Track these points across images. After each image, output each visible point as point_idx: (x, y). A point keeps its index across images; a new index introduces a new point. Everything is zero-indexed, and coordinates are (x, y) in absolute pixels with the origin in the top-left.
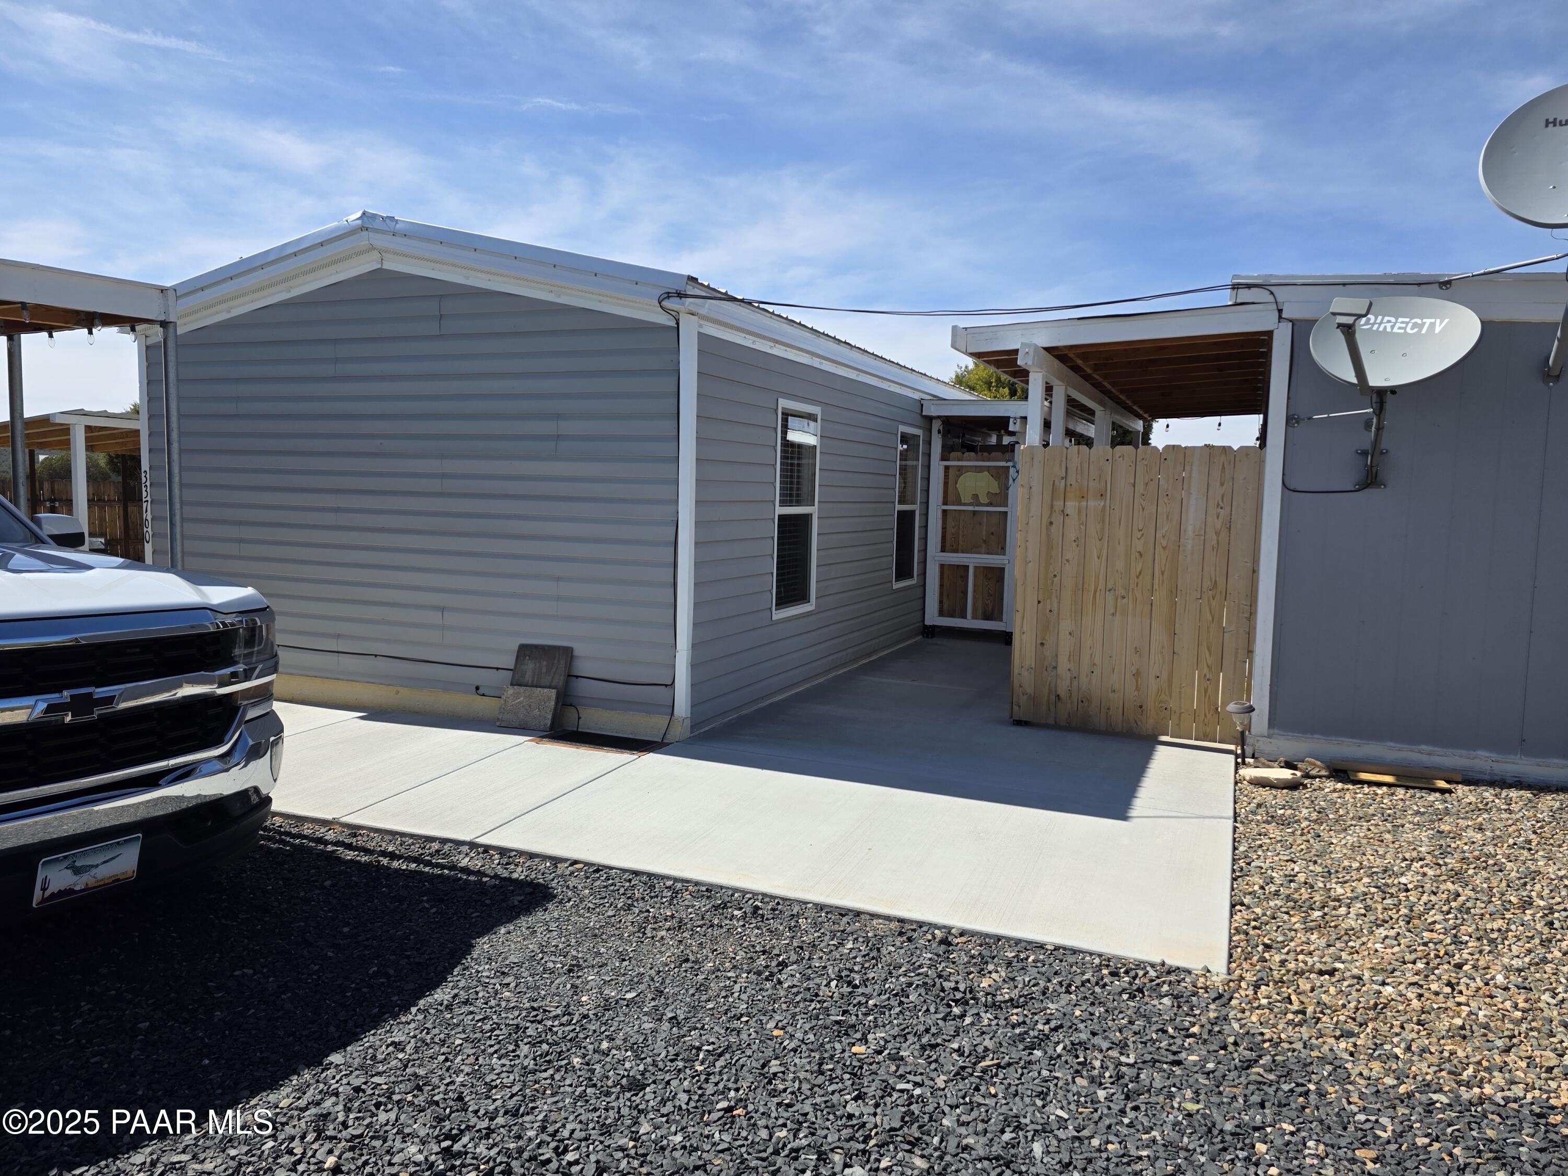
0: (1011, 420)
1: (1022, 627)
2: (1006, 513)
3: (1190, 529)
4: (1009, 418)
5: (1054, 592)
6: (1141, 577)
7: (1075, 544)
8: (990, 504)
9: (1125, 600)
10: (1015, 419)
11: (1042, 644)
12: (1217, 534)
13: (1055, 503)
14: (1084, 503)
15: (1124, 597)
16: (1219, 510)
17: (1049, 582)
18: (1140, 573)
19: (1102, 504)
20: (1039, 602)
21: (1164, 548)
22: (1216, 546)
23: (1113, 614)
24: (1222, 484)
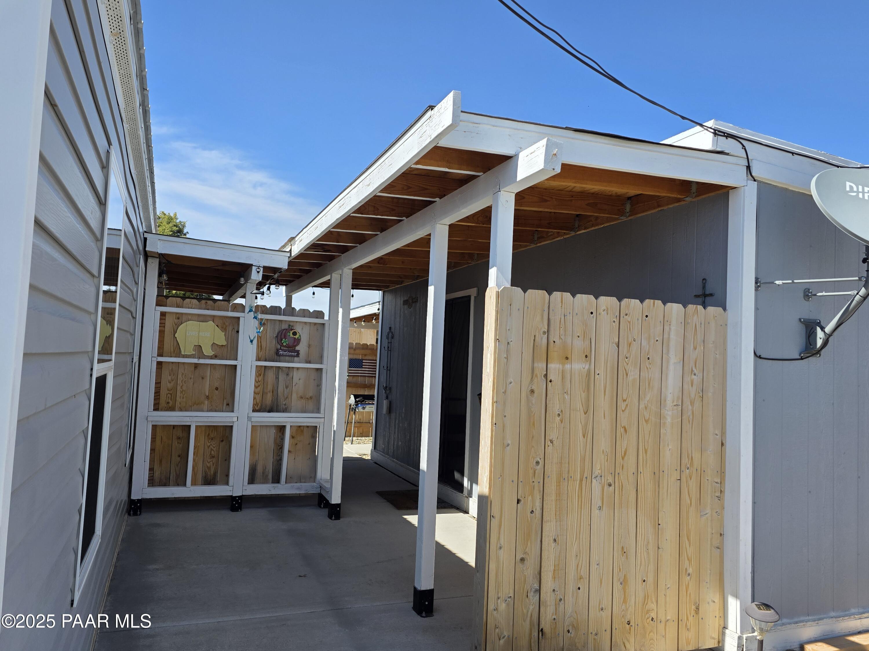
0: (254, 268)
1: (499, 538)
2: (235, 366)
3: (669, 398)
4: (251, 265)
5: (536, 484)
6: (626, 458)
7: (558, 419)
8: (215, 357)
9: (612, 488)
10: (259, 267)
11: (522, 560)
12: (692, 403)
13: (536, 365)
14: (568, 366)
15: (610, 485)
16: (693, 377)
17: (531, 472)
18: (625, 454)
19: (587, 367)
20: (518, 501)
21: (647, 421)
22: (691, 417)
23: (600, 508)
24: (695, 349)
